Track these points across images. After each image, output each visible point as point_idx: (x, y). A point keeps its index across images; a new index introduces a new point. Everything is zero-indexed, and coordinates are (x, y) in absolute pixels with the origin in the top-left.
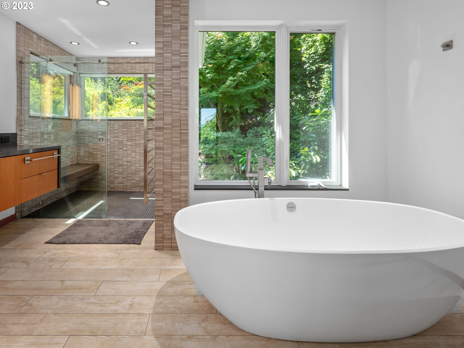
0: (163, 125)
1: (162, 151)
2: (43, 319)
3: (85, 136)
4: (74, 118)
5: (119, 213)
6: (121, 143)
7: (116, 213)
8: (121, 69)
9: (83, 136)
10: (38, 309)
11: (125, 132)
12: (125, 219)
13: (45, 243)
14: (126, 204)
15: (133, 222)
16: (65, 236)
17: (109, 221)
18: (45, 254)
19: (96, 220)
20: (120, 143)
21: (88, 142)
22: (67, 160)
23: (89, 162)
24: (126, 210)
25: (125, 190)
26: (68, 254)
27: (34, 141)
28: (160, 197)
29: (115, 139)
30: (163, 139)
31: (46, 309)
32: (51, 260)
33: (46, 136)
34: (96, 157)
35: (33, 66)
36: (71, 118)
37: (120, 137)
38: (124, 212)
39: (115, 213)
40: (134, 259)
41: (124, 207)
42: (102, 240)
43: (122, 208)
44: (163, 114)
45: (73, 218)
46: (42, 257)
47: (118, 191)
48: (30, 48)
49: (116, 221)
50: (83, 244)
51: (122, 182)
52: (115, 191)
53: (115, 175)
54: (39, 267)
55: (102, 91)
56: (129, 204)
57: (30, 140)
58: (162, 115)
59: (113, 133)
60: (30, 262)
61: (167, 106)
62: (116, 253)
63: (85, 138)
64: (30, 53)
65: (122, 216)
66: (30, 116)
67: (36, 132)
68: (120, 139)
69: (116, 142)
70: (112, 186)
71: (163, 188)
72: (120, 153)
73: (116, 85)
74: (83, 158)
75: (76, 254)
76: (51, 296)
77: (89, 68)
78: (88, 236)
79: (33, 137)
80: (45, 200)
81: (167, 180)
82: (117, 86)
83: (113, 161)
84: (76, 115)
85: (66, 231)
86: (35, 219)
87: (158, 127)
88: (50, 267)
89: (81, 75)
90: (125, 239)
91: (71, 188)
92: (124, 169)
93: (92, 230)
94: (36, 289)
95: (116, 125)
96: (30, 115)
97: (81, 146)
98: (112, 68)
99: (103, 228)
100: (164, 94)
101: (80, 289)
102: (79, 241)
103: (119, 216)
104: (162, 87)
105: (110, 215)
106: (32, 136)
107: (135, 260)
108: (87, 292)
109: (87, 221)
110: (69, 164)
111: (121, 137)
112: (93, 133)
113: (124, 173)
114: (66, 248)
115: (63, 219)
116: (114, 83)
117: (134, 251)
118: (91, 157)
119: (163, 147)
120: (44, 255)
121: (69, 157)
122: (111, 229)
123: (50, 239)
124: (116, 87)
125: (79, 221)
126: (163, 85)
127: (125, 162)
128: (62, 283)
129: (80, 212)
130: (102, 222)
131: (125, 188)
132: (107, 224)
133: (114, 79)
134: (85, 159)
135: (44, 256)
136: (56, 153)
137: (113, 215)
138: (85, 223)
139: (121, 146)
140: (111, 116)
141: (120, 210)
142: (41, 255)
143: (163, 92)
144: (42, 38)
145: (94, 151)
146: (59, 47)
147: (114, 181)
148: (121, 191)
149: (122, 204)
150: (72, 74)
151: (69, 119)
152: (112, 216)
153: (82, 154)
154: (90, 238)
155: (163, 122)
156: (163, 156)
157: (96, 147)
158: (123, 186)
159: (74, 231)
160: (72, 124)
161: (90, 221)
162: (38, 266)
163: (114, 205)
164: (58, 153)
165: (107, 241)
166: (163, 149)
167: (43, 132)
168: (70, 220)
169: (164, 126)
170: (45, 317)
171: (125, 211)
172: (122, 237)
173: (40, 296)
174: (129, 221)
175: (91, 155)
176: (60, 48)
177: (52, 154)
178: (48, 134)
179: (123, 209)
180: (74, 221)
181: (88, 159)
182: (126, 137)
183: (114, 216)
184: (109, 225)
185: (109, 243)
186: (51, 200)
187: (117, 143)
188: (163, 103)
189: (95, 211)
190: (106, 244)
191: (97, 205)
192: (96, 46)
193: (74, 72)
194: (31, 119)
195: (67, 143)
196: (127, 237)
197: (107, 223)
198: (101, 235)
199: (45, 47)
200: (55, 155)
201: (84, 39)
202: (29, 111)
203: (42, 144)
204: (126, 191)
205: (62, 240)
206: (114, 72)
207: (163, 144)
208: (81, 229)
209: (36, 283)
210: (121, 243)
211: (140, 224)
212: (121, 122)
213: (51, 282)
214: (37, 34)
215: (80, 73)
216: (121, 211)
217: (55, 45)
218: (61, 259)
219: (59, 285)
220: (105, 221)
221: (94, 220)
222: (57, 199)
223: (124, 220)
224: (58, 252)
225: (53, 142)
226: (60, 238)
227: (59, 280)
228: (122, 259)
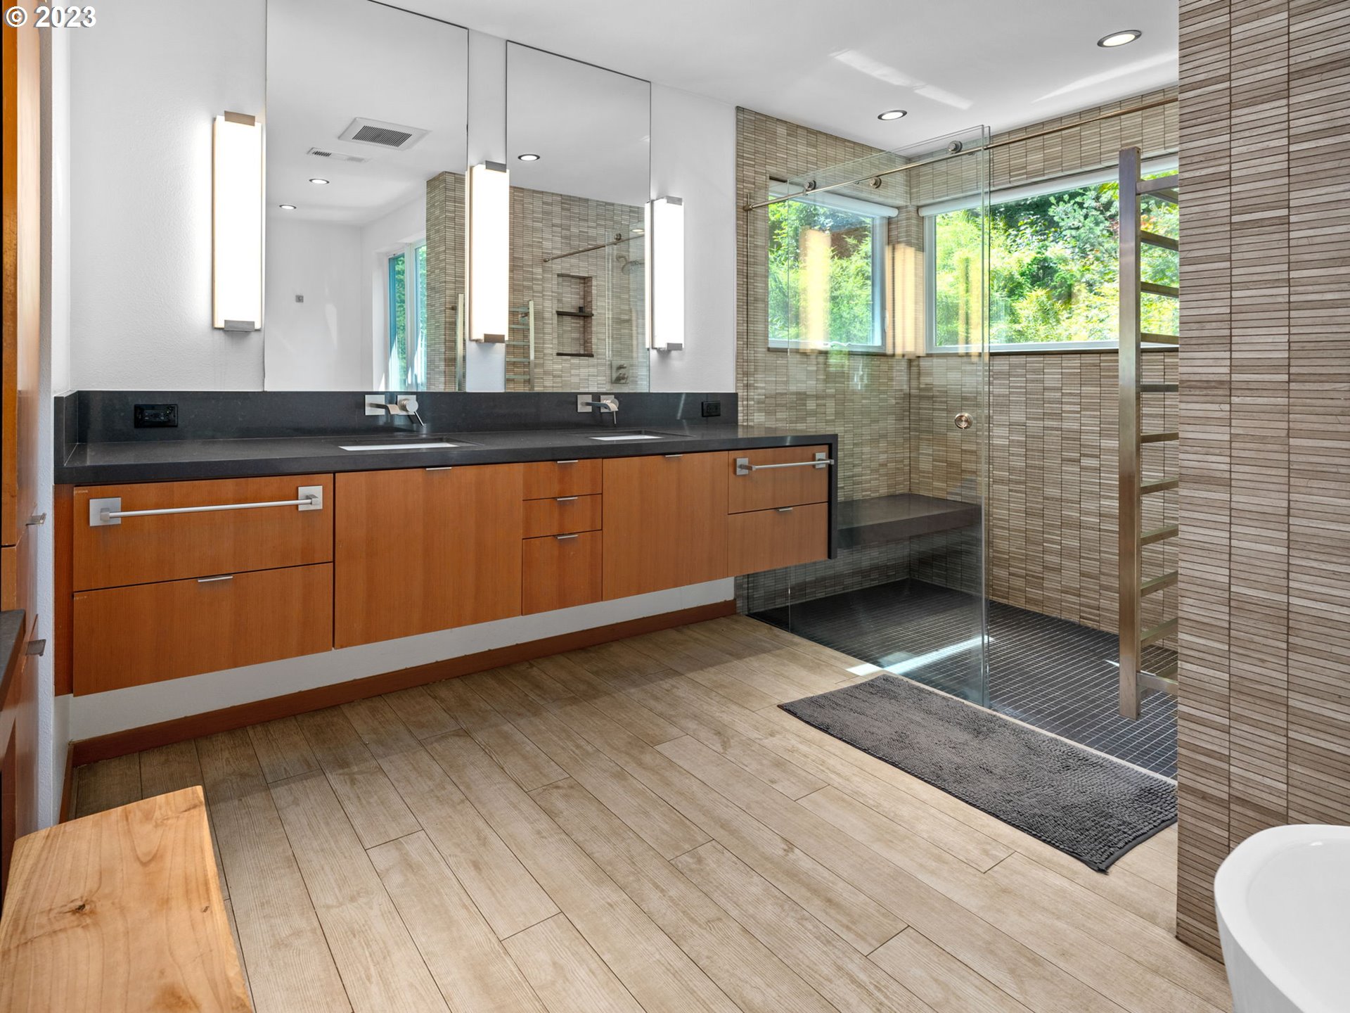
0: (1227, 370)
1: (1227, 497)
2: (713, 921)
3: (934, 409)
4: (899, 351)
5: (1043, 703)
6: (1074, 439)
7: (1031, 701)
8: (1074, 160)
9: (929, 409)
10: (711, 882)
11: (1092, 398)
12: (1059, 737)
13: (779, 706)
14: (1083, 678)
15: (1093, 765)
16: (834, 709)
17: (992, 719)
18: (771, 738)
19: (944, 698)
20: (1068, 439)
21: (943, 430)
22: (876, 479)
23: (948, 493)
24: (1077, 701)
25: (1090, 624)
26: (828, 769)
27: (779, 415)
28: (1205, 707)
29: (1048, 423)
30: (1227, 437)
31: (728, 897)
32: (779, 764)
33: (811, 405)
34: (971, 481)
35: (824, 214)
36: (889, 351)
37: (1068, 418)
38: (1064, 708)
39: (1024, 698)
40: (1058, 918)
41: (1072, 690)
42: (946, 777)
43: (1060, 689)
44: (1227, 318)
45: (874, 663)
46: (761, 742)
47: (1060, 620)
48: (770, 164)
49: (1017, 731)
50: (880, 758)
51: (1079, 590)
52: (1047, 616)
53: (1047, 557)
54: (745, 767)
55: (1033, 255)
56: (1096, 685)
57: (768, 413)
58: (1226, 325)
59: (1037, 399)
60: (732, 741)
61: (1255, 278)
62: (986, 852)
63: (936, 414)
64: (768, 180)
65: (1055, 720)
66: (769, 350)
67: (785, 391)
68: (1066, 425)
69: (1050, 435)
70: (1034, 593)
71: (1226, 669)
72: (1066, 477)
73: (1097, 224)
74: (928, 477)
75: (848, 780)
76: (749, 869)
77: (946, 183)
78: (901, 739)
79: (777, 405)
80: (810, 582)
81: (1256, 639)
82: (1102, 226)
83: (1037, 503)
84: (907, 339)
85: (842, 696)
86: (777, 631)
87: (1197, 378)
88: (772, 782)
89: (923, 213)
90: (1035, 815)
91: (888, 567)
92: (1088, 540)
93: (919, 724)
94: (724, 825)
95: (1049, 374)
96: (771, 345)
97: (922, 439)
98: (1033, 163)
99: (961, 736)
100: (1235, 219)
101: (829, 901)
102: (868, 744)
103: (1038, 717)
104: (1227, 190)
105: (1004, 700)
106: (772, 403)
107: (1060, 925)
108: (848, 928)
109: (912, 688)
110: (883, 491)
111: (1075, 419)
112: (964, 398)
113: (1084, 558)
114: (827, 748)
115: (843, 655)
116: (1086, 217)
117: (1065, 883)
118: (956, 479)
119: (1227, 475)
120: (767, 738)
121: (882, 471)
122: (990, 753)
123: (792, 700)
124: (1097, 231)
125: (887, 679)
126: (1228, 177)
127: (1088, 514)
128: (786, 848)
129: (899, 651)
130: (963, 714)
131: (1090, 613)
132: (980, 728)
133: (1085, 206)
134: (936, 484)
135: (766, 742)
136: (821, 455)
137: (1015, 702)
138: (904, 694)
139: (1071, 450)
140: (1069, 337)
141: (1048, 694)
142: (760, 737)
143: (1228, 212)
144: (799, 131)
145: (966, 461)
146: (849, 141)
147: (1043, 578)
148: (1073, 624)
149: (1065, 674)
150: (893, 213)
151: (884, 355)
152: (1009, 705)
153: (925, 464)
154: (906, 752)
155: (1227, 355)
156: (1227, 519)
157: (974, 447)
158: (1081, 605)
159: (862, 705)
160: (891, 368)
161: (922, 690)
162: (746, 763)
163: (1028, 666)
164: (830, 457)
165: (959, 789)
166: (1228, 484)
167: (805, 393)
168: (862, 664)
169: (1235, 377)
170: (719, 919)
171: (1071, 704)
172: (1027, 802)
173: (725, 851)
174: (1073, 753)
175: (955, 471)
176: (854, 143)
177: (811, 456)
178: (817, 397)
179: (1063, 694)
180: (872, 674)
181: (943, 485)
182: (1094, 417)
183: (1016, 708)
184: (986, 736)
185: (967, 799)
186: (826, 587)
187: (1053, 440)
188: (1227, 264)
189: (952, 664)
190: (956, 797)
191: (962, 644)
192: (964, 105)
193: (898, 208)
194: (771, 357)
195: (875, 427)
196: (1048, 811)
197: (981, 722)
198: (945, 755)
199: (808, 154)
200: (819, 460)
201: (917, 91)
202: (766, 336)
203: (800, 426)
204: (1094, 630)
205: (820, 716)
206: (1044, 175)
207: (1227, 460)
208: (887, 706)
209: (727, 806)
210: (1017, 823)
211: (1123, 786)
212: (1076, 361)
213: (762, 827)
214: (786, 122)
215: (918, 208)
216: (1051, 699)
217: (836, 138)
218: (804, 774)
219: (778, 849)
220: (975, 713)
221: (936, 695)
222: (844, 589)
223: (1052, 739)
224: (804, 748)
225: (833, 421)
226: (819, 709)
227: (782, 835)
228: (1005, 891)
